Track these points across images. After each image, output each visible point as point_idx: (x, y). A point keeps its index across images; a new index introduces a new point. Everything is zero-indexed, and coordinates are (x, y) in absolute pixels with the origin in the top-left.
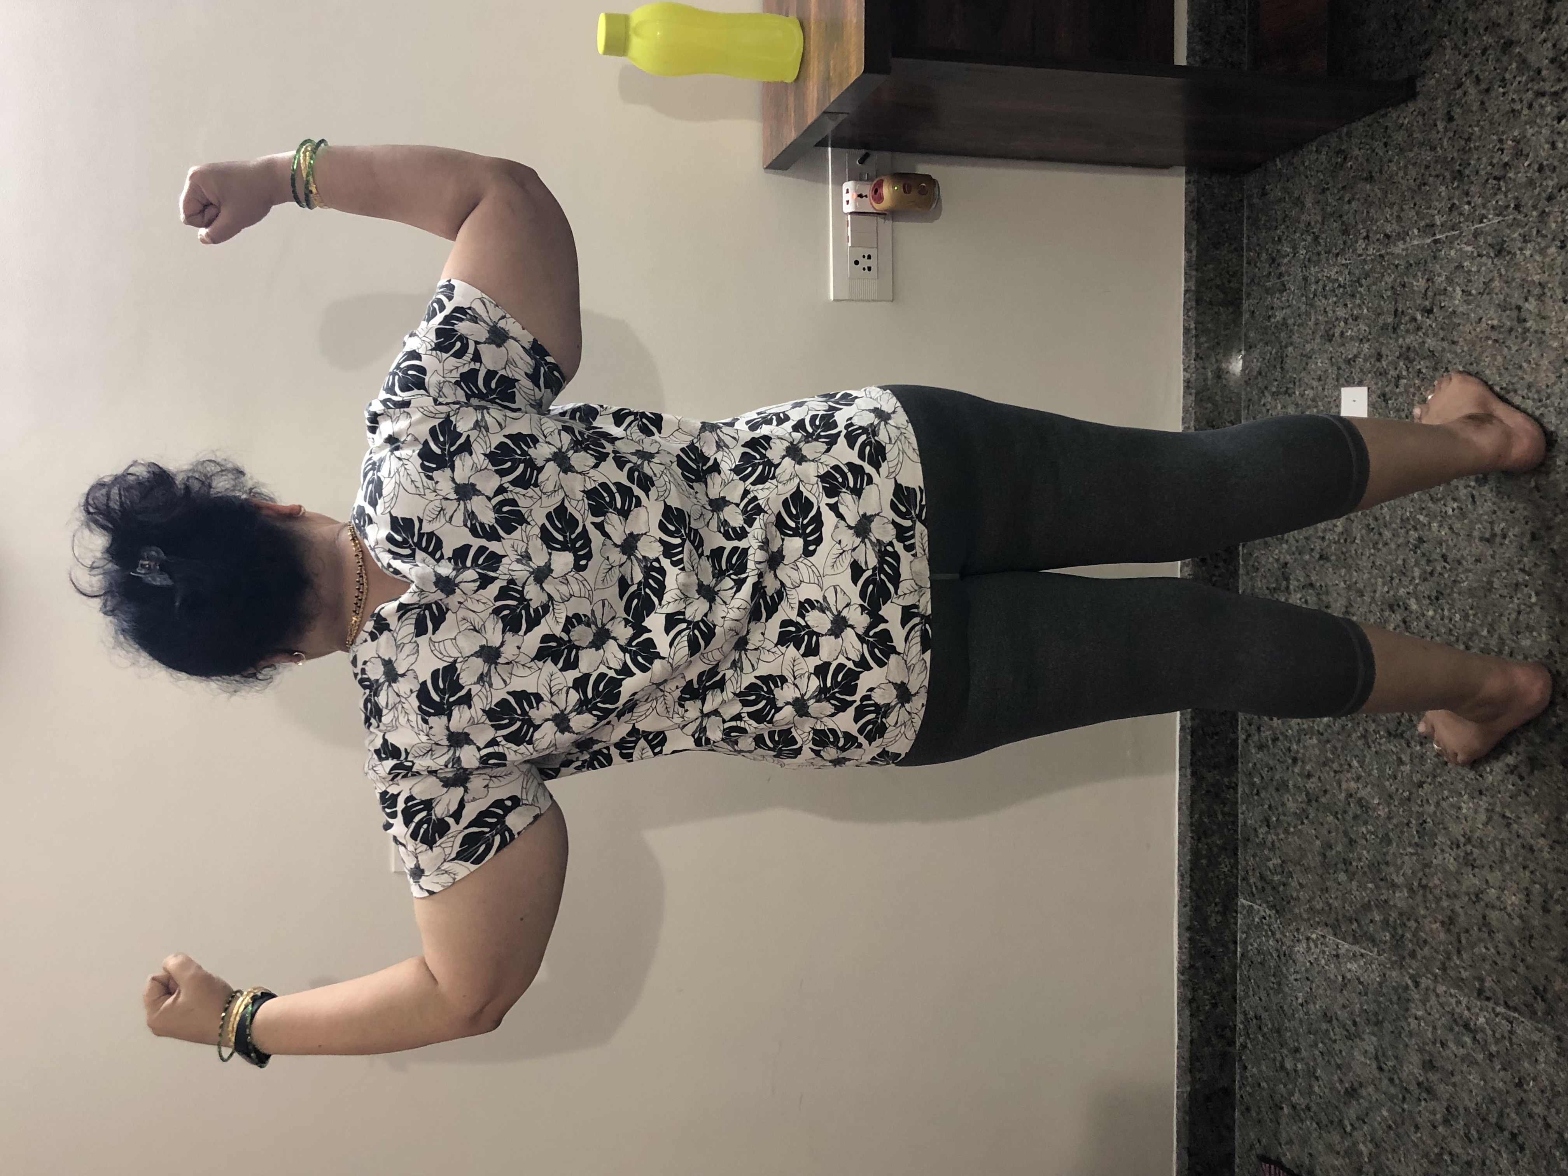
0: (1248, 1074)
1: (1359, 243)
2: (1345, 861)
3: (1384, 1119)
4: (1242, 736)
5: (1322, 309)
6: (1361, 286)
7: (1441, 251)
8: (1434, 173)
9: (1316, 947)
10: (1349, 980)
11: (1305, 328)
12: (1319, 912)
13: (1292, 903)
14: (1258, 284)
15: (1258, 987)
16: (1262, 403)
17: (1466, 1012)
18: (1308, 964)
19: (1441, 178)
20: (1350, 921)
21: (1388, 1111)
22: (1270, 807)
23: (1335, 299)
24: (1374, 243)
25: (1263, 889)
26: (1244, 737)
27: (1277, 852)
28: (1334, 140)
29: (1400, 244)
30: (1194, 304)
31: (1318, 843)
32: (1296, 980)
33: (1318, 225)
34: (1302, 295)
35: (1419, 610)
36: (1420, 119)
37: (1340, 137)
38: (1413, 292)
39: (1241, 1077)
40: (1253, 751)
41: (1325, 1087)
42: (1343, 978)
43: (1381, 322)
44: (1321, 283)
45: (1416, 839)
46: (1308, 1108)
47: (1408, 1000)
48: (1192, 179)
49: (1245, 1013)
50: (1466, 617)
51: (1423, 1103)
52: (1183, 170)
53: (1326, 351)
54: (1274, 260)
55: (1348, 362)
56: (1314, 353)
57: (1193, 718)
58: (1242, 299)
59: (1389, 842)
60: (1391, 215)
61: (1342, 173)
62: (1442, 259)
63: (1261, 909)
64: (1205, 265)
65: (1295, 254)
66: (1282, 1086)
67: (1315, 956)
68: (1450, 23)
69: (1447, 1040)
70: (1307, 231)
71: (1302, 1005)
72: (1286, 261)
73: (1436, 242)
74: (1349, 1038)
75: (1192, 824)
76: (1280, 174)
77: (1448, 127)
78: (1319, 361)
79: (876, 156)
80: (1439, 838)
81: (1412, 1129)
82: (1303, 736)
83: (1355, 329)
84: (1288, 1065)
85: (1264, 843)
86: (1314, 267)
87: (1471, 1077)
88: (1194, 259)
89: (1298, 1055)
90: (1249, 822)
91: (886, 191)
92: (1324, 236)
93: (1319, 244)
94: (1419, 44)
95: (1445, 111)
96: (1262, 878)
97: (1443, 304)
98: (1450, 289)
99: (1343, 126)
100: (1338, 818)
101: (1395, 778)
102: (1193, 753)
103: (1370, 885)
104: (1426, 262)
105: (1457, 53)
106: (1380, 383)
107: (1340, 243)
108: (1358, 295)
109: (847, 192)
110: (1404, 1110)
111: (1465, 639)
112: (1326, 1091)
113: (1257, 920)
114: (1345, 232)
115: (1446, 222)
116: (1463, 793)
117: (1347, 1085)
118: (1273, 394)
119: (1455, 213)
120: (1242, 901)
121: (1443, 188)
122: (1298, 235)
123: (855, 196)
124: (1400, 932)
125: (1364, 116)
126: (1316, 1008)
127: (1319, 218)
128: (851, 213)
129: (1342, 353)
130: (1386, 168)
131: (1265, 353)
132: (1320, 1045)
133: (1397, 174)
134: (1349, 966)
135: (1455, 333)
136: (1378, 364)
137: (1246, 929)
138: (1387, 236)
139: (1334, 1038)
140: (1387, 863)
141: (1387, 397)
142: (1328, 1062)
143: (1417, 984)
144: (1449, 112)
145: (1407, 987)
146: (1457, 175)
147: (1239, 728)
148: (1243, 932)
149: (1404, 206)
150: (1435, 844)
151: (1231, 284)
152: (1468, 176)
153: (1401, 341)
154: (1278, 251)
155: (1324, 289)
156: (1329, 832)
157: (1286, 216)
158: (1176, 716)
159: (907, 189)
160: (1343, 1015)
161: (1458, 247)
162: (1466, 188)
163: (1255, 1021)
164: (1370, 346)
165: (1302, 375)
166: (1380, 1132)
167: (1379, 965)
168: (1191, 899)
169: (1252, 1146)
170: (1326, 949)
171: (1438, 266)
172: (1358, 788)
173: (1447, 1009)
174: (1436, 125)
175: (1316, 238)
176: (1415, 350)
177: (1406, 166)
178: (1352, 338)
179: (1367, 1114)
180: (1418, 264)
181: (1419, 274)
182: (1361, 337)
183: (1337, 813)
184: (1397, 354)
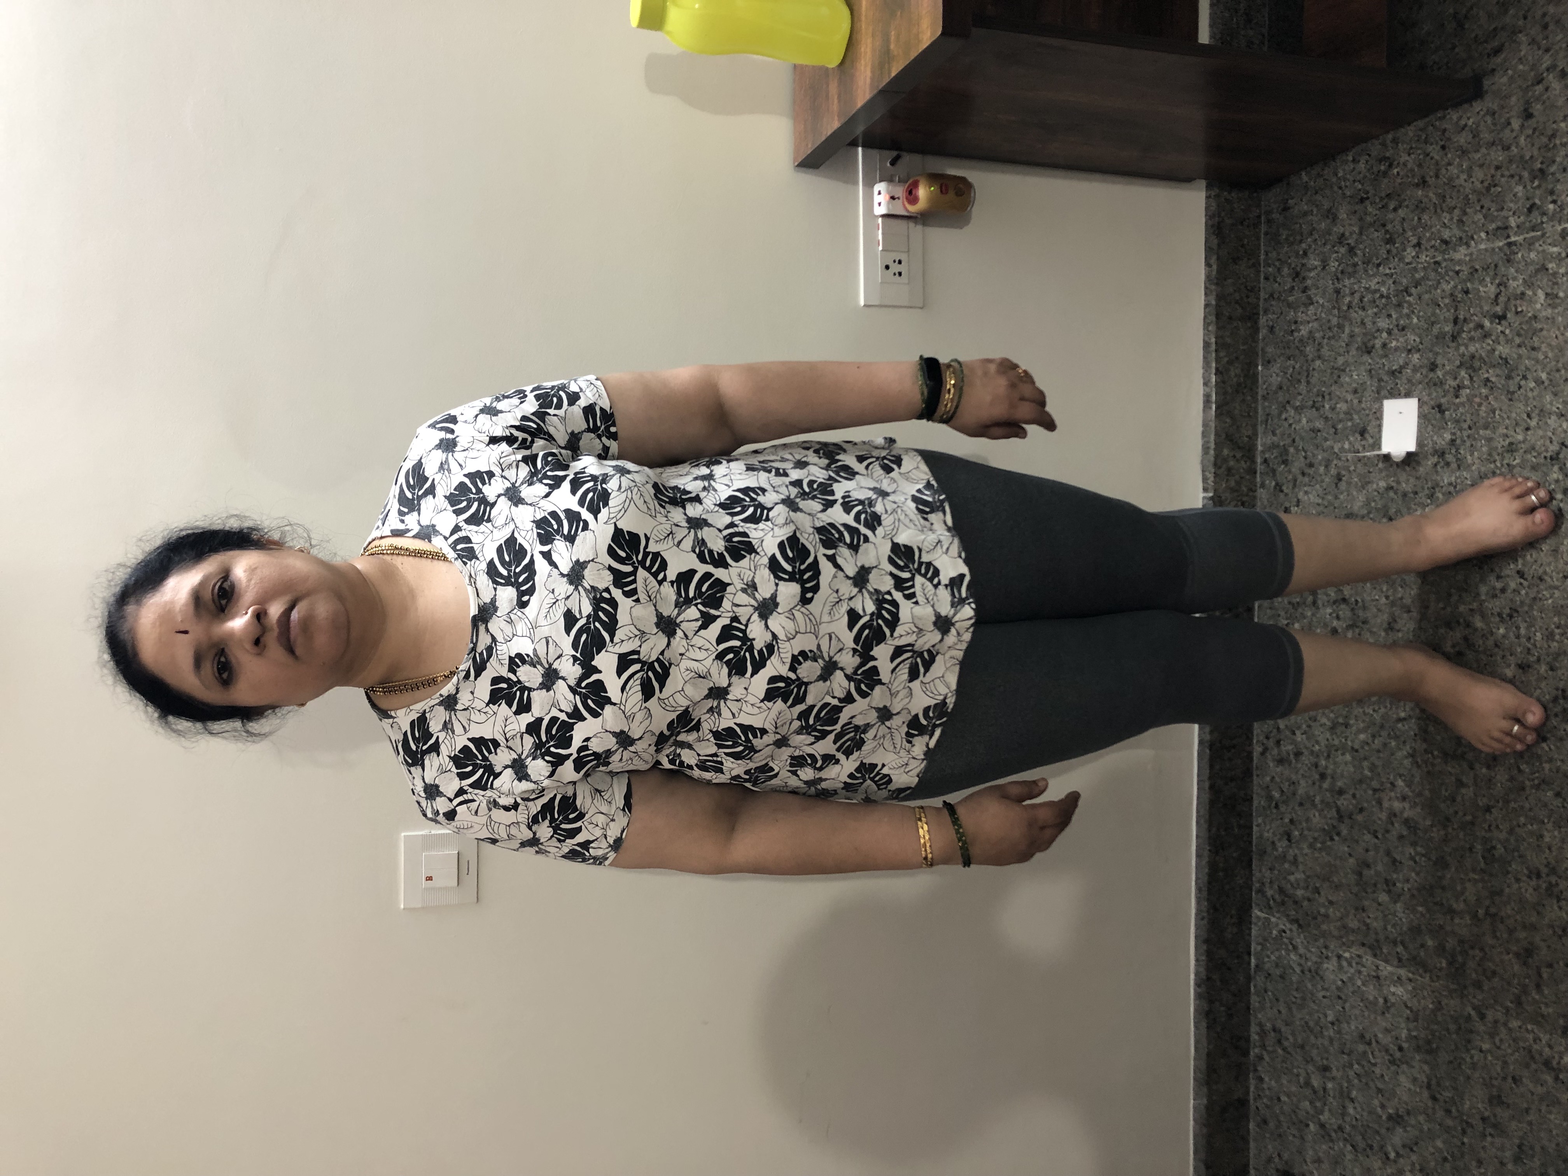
0: (1265, 1086)
1: (1409, 250)
2: (1387, 881)
3: (1440, 1151)
4: (1257, 749)
5: (1359, 320)
6: (1410, 295)
7: (1517, 253)
8: (1507, 173)
9: (1350, 965)
10: (1393, 1004)
11: (1337, 341)
12: (1353, 931)
13: (1320, 919)
14: (1279, 298)
15: (1277, 1000)
16: (1283, 417)
17: (1547, 1049)
18: (1340, 983)
19: (1517, 178)
20: (1395, 943)
21: (1444, 1142)
22: (1292, 821)
23: (1375, 310)
24: (1427, 249)
25: (1283, 903)
26: (1260, 749)
27: (1301, 867)
28: (1375, 148)
29: (1463, 250)
30: (1214, 319)
31: (1352, 860)
32: (1324, 997)
33: (1355, 236)
34: (1334, 308)
35: (1484, 627)
36: (1489, 119)
37: (1384, 145)
38: (1480, 298)
39: (1256, 1088)
40: (1271, 765)
41: (1363, 1110)
42: (1386, 1000)
43: (1435, 330)
44: (1357, 296)
45: (1482, 865)
46: (1341, 1128)
47: (1471, 1032)
48: (1213, 194)
49: (1260, 1025)
50: (1550, 636)
51: (1489, 1139)
52: (1203, 183)
53: (1364, 364)
54: (1297, 274)
55: (1393, 373)
56: (1348, 365)
57: (1211, 732)
58: (1258, 314)
59: (1446, 866)
60: (1451, 219)
61: (1386, 181)
62: (1518, 263)
63: (1279, 922)
64: (1225, 280)
65: (1324, 268)
66: (1308, 1103)
67: (1349, 975)
68: (1525, 18)
69: (1521, 1077)
70: (1340, 243)
71: (1333, 1024)
72: (1312, 274)
73: (1510, 244)
74: (1393, 1062)
75: (1209, 838)
76: (1306, 187)
77: (1526, 124)
78: (1354, 374)
79: (907, 159)
80: (1513, 866)
81: (1474, 1163)
82: (1333, 752)
83: (1401, 339)
84: (1316, 1082)
85: (1284, 857)
86: (1349, 279)
87: (1552, 1117)
88: (1214, 273)
89: (1328, 1074)
90: (1266, 834)
91: (922, 192)
92: (1361, 246)
93: (1356, 254)
94: (1486, 42)
95: (1522, 109)
96: (1281, 890)
97: (1519, 309)
98: (1529, 293)
99: (1388, 132)
100: (1377, 837)
101: (1454, 800)
102: (1211, 767)
103: (1420, 909)
104: (1496, 266)
105: (1535, 47)
106: (1434, 394)
107: (1383, 253)
108: (1405, 305)
109: (879, 193)
110: (1463, 1143)
111: (1549, 659)
112: (1365, 1114)
113: (1275, 932)
114: (1390, 241)
115: (1524, 223)
116: (1546, 821)
117: (1391, 1111)
118: (1296, 409)
119: (1536, 213)
120: (1256, 912)
121: (1520, 188)
122: (1328, 247)
123: (888, 197)
124: (1460, 959)
125: (1416, 120)
126: (1352, 1027)
127: (1356, 229)
128: (883, 216)
129: (1384, 365)
130: (1443, 171)
131: (1287, 368)
132: (1356, 1066)
133: (1458, 177)
134: (1393, 989)
135: (1535, 339)
136: (1431, 375)
137: (1261, 940)
138: (1445, 242)
139: (1373, 1061)
140: (1443, 888)
141: (1443, 408)
142: (1367, 1084)
143: (1482, 1016)
144: (1526, 110)
145: (1469, 1018)
146: (1538, 173)
147: (1255, 741)
148: (1258, 944)
149: (1468, 210)
150: (1508, 872)
151: (1249, 300)
152: (1553, 174)
153: (1462, 349)
154: (1303, 265)
155: (1361, 301)
156: (1367, 851)
157: (1314, 229)
158: (1193, 729)
159: (943, 190)
160: (1385, 1039)
161: (1541, 249)
162: (1550, 186)
163: (1273, 1034)
164: (1422, 356)
165: (1333, 388)
166: (1433, 1164)
167: (1433, 992)
168: (1208, 912)
169: (1270, 1160)
170: (1363, 969)
171: (1512, 270)
172: (1404, 808)
173: (1521, 1044)
174: (1509, 124)
175: (1351, 250)
176: (1481, 358)
177: (1470, 168)
178: (1396, 349)
179: (1416, 1144)
180: (1486, 269)
181: (1488, 279)
182: (1409, 347)
183: (1376, 831)
184: (1458, 363)
